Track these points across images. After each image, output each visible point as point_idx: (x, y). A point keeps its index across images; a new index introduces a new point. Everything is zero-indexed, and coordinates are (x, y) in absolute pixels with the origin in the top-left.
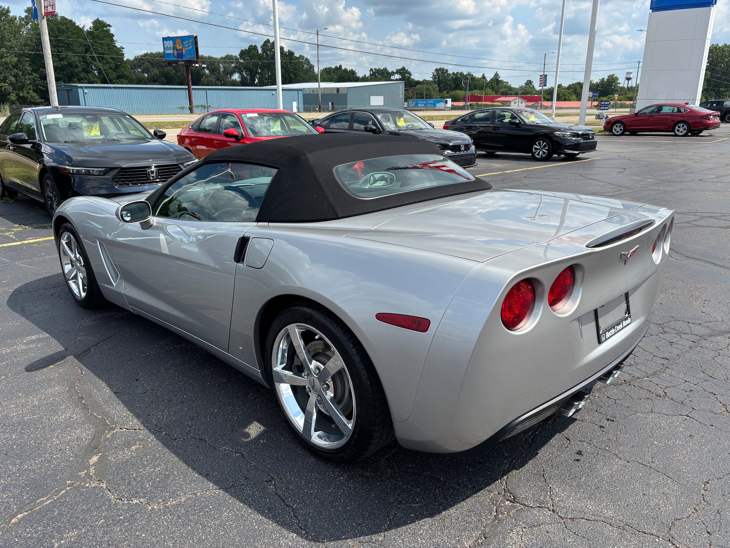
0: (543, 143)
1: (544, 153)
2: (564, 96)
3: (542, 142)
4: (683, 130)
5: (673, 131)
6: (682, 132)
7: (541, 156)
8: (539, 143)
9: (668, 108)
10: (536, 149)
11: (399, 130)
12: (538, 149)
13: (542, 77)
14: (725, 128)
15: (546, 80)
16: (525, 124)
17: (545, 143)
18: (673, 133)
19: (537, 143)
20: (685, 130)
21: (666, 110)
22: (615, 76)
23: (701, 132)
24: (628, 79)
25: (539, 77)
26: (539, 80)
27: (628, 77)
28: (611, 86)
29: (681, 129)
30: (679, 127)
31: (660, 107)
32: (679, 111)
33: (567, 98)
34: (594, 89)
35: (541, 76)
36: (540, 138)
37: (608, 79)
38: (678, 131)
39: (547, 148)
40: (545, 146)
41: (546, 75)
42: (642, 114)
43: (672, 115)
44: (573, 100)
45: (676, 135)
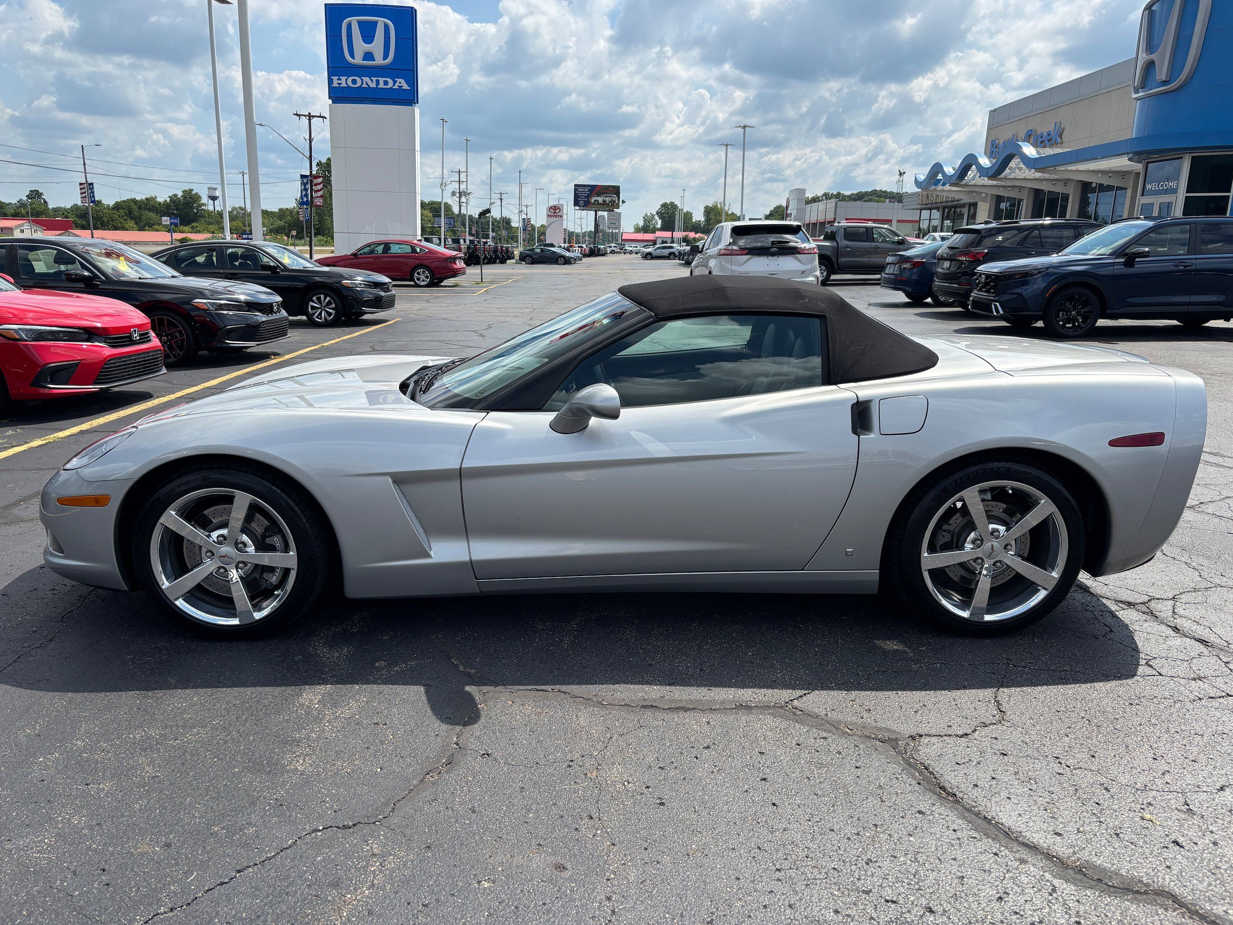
0: (325, 298)
1: (330, 314)
2: (113, 221)
3: (322, 296)
4: (425, 279)
5: (412, 279)
6: (423, 281)
7: (325, 319)
8: (319, 299)
9: (397, 246)
10: (313, 308)
11: (140, 278)
12: (317, 308)
13: (83, 186)
14: (472, 274)
15: (93, 192)
16: (286, 269)
17: (328, 299)
18: (412, 283)
19: (314, 298)
20: (427, 277)
21: (395, 249)
22: (193, 192)
23: (442, 282)
24: (214, 198)
25: (79, 187)
26: (79, 192)
27: (212, 194)
28: (192, 208)
29: (423, 277)
30: (418, 274)
31: (387, 246)
32: (414, 250)
33: (119, 225)
34: (164, 212)
35: (81, 184)
36: (318, 291)
37: (184, 196)
38: (418, 279)
39: (333, 306)
40: (329, 303)
41: (92, 184)
42: (361, 254)
43: (404, 256)
44: (132, 229)
45: (417, 286)
